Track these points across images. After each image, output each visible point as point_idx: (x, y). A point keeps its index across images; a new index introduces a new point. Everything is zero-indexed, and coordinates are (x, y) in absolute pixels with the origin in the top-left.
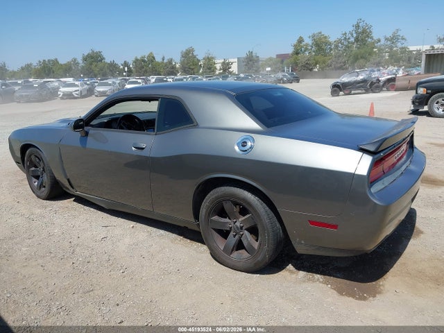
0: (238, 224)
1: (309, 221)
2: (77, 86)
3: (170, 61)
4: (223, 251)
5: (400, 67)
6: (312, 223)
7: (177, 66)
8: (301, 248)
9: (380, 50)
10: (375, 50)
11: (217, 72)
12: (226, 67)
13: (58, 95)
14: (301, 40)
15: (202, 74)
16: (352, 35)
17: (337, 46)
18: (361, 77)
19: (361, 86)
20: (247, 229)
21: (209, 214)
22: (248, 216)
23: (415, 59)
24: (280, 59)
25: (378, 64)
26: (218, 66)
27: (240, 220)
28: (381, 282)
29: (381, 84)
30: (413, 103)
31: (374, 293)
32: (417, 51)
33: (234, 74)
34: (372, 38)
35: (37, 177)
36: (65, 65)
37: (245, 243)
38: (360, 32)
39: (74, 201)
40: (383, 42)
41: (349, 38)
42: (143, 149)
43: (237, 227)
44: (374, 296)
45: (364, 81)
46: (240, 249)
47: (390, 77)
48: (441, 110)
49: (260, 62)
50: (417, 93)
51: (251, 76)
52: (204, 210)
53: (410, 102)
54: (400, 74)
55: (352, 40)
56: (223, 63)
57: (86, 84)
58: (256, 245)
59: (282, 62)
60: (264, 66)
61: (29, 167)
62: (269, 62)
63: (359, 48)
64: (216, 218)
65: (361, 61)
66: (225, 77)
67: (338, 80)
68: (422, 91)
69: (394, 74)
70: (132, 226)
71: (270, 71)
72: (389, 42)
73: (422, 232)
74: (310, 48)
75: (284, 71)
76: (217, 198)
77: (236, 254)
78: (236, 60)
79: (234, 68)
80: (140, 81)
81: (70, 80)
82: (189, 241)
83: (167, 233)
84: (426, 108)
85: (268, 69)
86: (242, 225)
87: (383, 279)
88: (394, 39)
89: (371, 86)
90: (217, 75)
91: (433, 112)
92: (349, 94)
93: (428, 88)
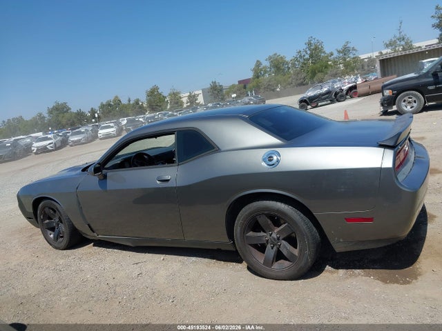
0: (274, 235)
1: (346, 219)
2: (50, 139)
3: (137, 102)
4: (264, 264)
5: (356, 74)
6: (348, 220)
7: (144, 105)
8: (339, 247)
9: (335, 62)
10: (329, 63)
11: (185, 106)
12: (192, 98)
13: (32, 151)
14: (258, 64)
15: (170, 110)
16: (306, 52)
17: (294, 65)
18: (325, 89)
19: (327, 98)
20: (284, 239)
21: (244, 232)
22: (284, 226)
23: (368, 66)
24: (242, 85)
25: (335, 75)
26: (185, 100)
27: (275, 231)
28: (417, 265)
29: (345, 92)
30: (382, 105)
31: (415, 276)
32: (368, 58)
33: (201, 105)
34: (324, 52)
35: (53, 229)
36: (31, 120)
37: (285, 253)
38: (313, 50)
39: (94, 245)
40: (336, 54)
41: (304, 56)
42: (168, 180)
43: (274, 239)
44: (416, 279)
45: (328, 92)
46: (280, 260)
47: (351, 85)
48: (409, 107)
49: (224, 90)
50: (383, 95)
51: (219, 104)
52: (239, 228)
53: (379, 104)
54: (360, 81)
55: (307, 56)
56: (190, 97)
57: (58, 135)
58: (296, 252)
59: (245, 87)
60: (228, 94)
61: (43, 220)
62: (232, 89)
63: (314, 63)
64: (251, 233)
65: (320, 75)
66: (195, 109)
67: (304, 95)
68: (388, 93)
69: (354, 82)
70: (162, 258)
71: (235, 97)
72: (341, 55)
73: (435, 217)
74: (268, 70)
75: (248, 95)
76: (250, 214)
77: (276, 266)
78: (201, 92)
79: (201, 100)
80: (112, 125)
81: (40, 134)
82: (223, 262)
83: (199, 259)
84: (395, 108)
85: (234, 95)
86: (278, 236)
87: (417, 262)
88: (345, 51)
89: (336, 97)
90: (186, 108)
91: (402, 110)
92: (316, 107)
93: (393, 89)
